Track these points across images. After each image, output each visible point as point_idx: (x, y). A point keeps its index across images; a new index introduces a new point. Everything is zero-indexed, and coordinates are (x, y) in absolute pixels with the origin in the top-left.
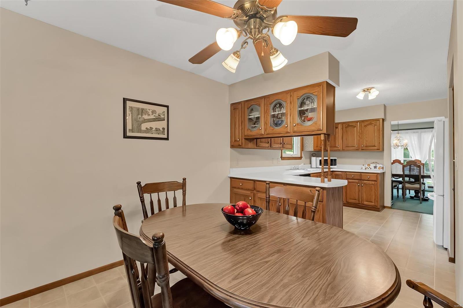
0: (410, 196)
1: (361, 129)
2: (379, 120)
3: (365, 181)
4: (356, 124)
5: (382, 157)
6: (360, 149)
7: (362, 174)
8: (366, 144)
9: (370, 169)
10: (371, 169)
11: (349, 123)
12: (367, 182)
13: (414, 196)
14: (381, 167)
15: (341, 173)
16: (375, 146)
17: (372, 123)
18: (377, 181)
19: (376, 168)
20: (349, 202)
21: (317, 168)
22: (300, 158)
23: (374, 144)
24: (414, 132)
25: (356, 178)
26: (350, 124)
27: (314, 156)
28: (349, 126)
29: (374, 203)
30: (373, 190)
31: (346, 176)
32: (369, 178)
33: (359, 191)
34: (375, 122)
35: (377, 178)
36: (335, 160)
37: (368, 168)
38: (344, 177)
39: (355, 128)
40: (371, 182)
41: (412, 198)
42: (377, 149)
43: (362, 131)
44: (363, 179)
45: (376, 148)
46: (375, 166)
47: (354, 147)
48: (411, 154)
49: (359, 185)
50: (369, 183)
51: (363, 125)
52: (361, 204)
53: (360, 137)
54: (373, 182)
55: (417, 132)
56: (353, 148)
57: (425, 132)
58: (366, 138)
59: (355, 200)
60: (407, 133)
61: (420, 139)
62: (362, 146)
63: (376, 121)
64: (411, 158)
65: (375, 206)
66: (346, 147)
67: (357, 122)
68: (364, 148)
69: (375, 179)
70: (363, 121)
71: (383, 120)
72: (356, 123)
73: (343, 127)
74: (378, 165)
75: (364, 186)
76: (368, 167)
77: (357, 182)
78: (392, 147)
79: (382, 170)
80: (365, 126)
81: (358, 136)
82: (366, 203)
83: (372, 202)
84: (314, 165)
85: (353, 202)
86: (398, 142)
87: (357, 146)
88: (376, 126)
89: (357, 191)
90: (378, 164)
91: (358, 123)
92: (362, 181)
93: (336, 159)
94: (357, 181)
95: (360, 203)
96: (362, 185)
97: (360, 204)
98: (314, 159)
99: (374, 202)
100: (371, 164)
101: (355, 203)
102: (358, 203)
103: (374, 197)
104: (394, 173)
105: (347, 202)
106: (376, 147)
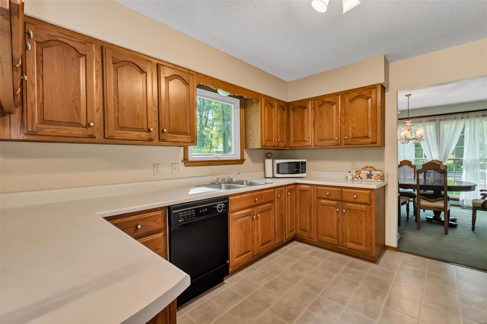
0: (427, 218)
1: (344, 108)
2: (374, 88)
3: (348, 204)
4: (336, 99)
5: (381, 158)
6: (343, 144)
7: (344, 190)
8: (352, 133)
9: (359, 179)
10: (361, 178)
11: (325, 98)
12: (352, 207)
13: (432, 217)
14: (379, 177)
15: (308, 187)
16: (367, 137)
17: (362, 93)
18: (370, 205)
19: (371, 178)
20: (323, 240)
21: (274, 177)
22: (241, 161)
23: (366, 133)
24: (430, 121)
25: (332, 197)
26: (327, 100)
27: (269, 158)
28: (324, 103)
29: (364, 247)
30: (363, 223)
31: (317, 194)
32: (355, 198)
33: (338, 221)
34: (368, 92)
35: (370, 200)
36: (304, 164)
37: (357, 178)
38: (313, 194)
39: (334, 107)
40: (359, 206)
41: (429, 220)
42: (373, 143)
43: (345, 111)
44: (344, 199)
45: (369, 140)
46: (369, 173)
47: (332, 139)
48: (425, 151)
49: (338, 210)
50: (357, 207)
51: (347, 100)
52: (342, 246)
53: (343, 120)
54: (363, 206)
55: (434, 120)
56: (331, 142)
57: (446, 119)
58: (353, 122)
59: (332, 237)
60: (420, 122)
61: (438, 129)
62: (346, 138)
63: (369, 89)
64: (425, 157)
65: (367, 252)
66: (320, 140)
67: (337, 94)
68: (349, 142)
69: (366, 200)
70: (347, 92)
71: (384, 88)
72: (337, 96)
73: (314, 105)
74: (373, 172)
75: (347, 213)
76: (357, 176)
77: (336, 205)
78: (399, 141)
79: (381, 181)
80: (352, 101)
81: (339, 120)
82: (350, 245)
83: (361, 244)
84: (269, 173)
85: (328, 241)
86: (408, 133)
87: (337, 138)
88: (370, 100)
89: (335, 219)
90: (375, 170)
91: (339, 95)
92: (344, 203)
93: (305, 162)
94: (335, 203)
95: (341, 243)
96: (344, 211)
97: (339, 245)
98: (269, 162)
99: (364, 245)
100: (362, 169)
101: (332, 244)
102: (337, 243)
103: (364, 234)
104: (402, 182)
105: (319, 240)
106: (369, 138)
